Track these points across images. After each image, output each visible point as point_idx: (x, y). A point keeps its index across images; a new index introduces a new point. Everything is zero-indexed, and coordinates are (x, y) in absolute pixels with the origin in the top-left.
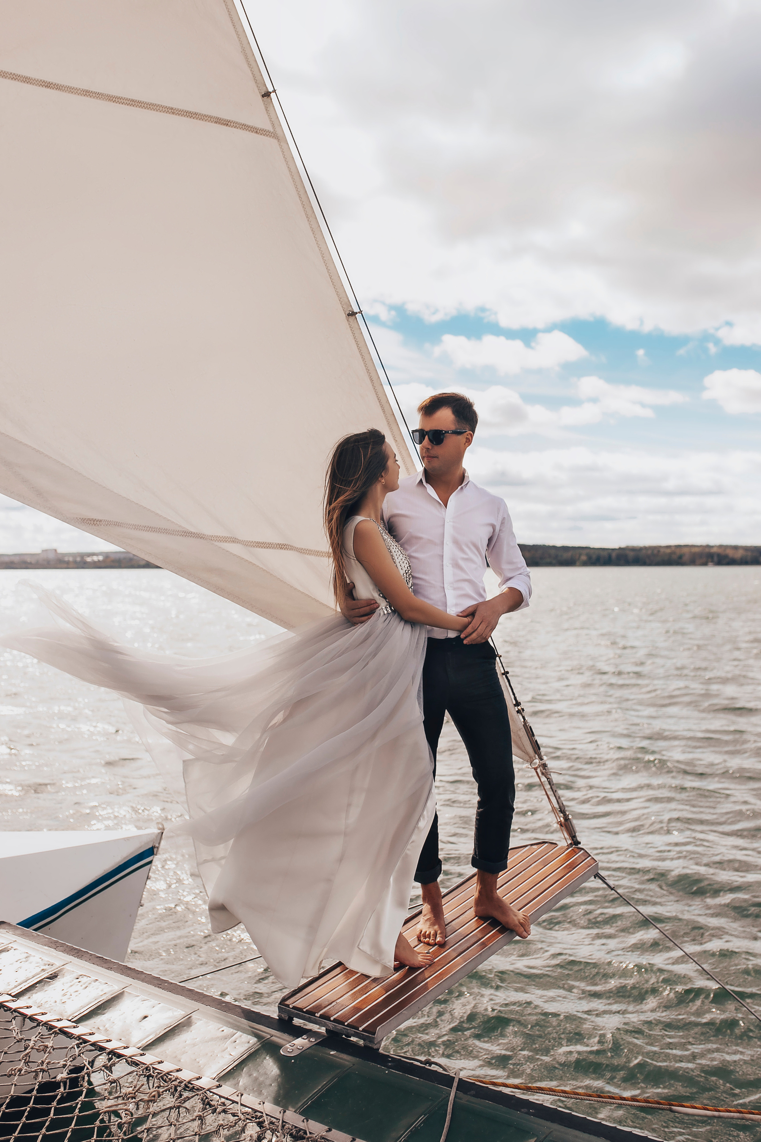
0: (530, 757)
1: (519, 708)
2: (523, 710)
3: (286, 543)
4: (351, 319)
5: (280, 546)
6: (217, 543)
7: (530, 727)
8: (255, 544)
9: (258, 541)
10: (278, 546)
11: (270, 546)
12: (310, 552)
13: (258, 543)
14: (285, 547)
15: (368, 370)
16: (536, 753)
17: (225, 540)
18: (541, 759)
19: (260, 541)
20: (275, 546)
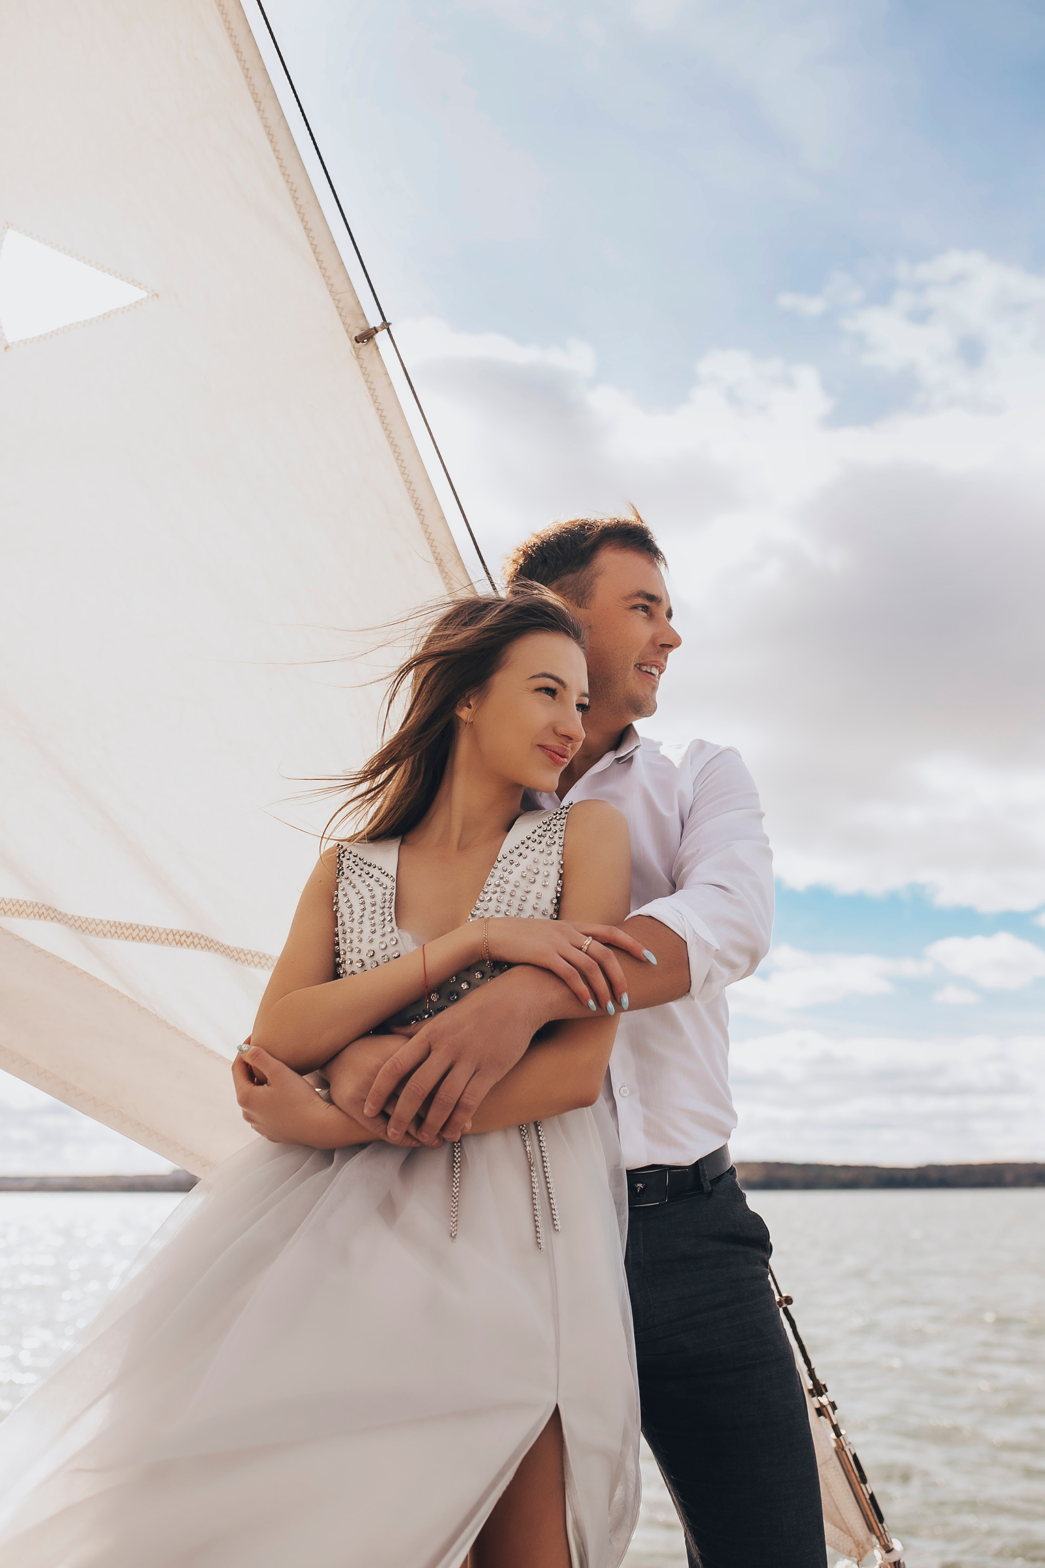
0: (858, 1544)
1: (824, 1400)
2: (834, 1406)
3: (195, 930)
4: (365, 349)
5: (177, 937)
7: (855, 1457)
8: (108, 927)
9: (117, 920)
10: (171, 937)
11: (149, 935)
12: (263, 961)
13: (117, 925)
14: (189, 941)
15: (408, 483)
16: (871, 1529)
17: (18, 909)
18: (888, 1550)
19: (123, 920)
20: (164, 936)
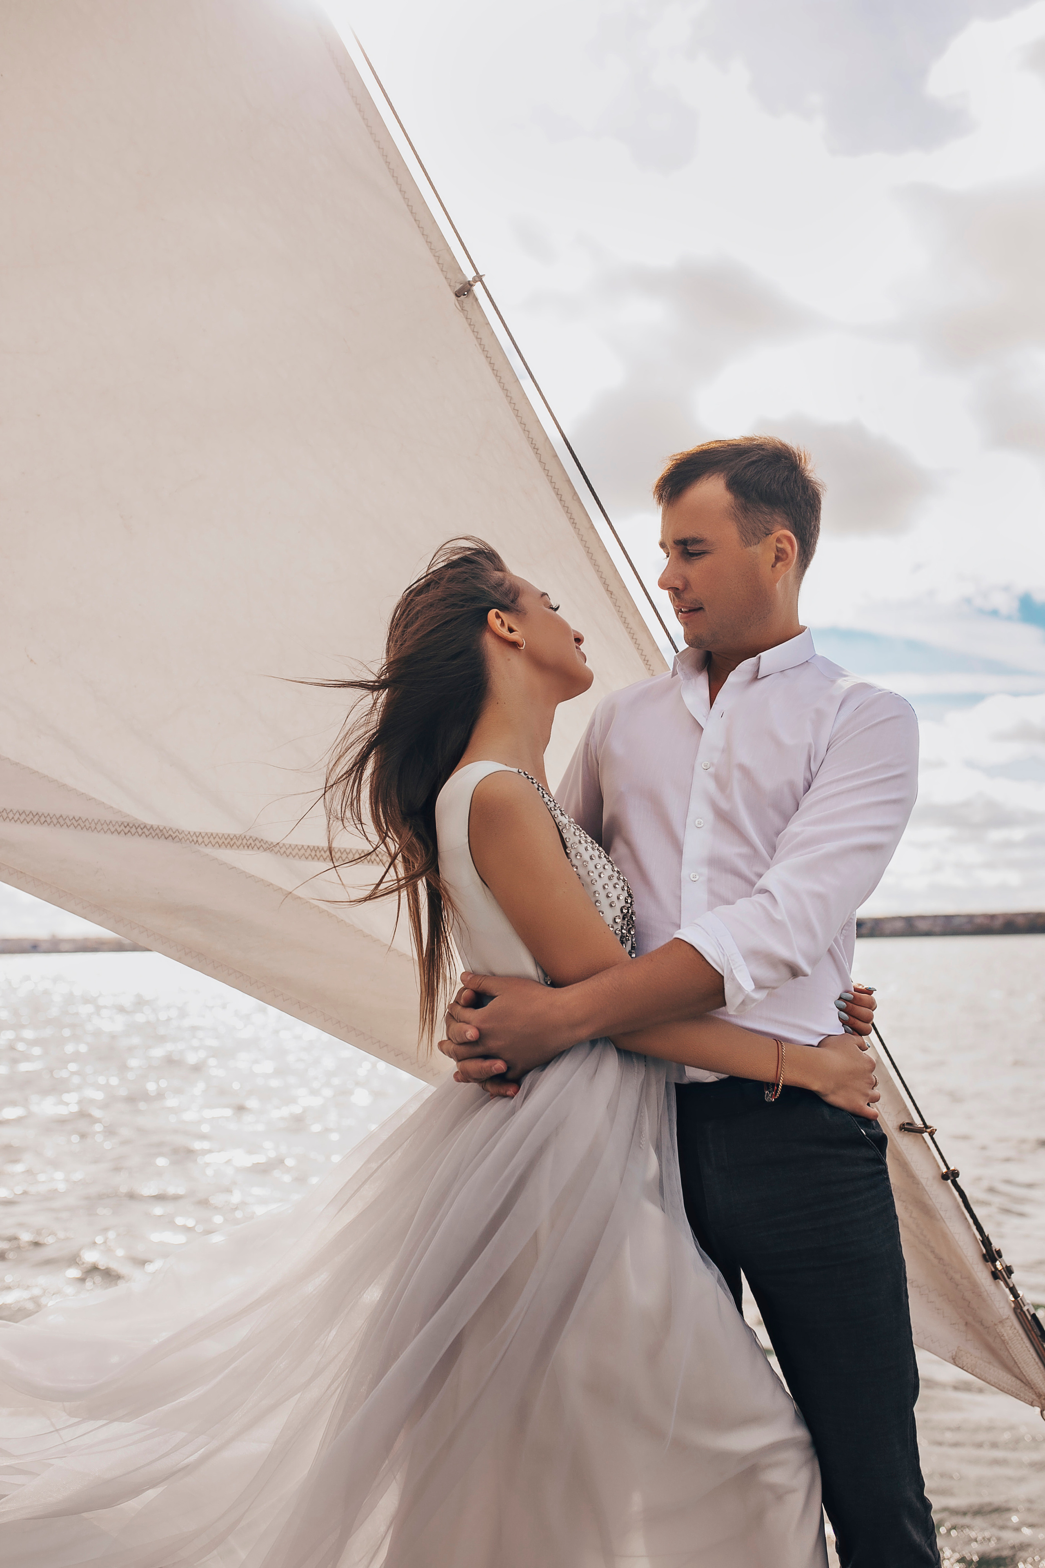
1: (998, 1265)
2: (1009, 1270)
4: (466, 300)
6: (209, 850)
7: (1034, 1315)
17: (230, 842)
